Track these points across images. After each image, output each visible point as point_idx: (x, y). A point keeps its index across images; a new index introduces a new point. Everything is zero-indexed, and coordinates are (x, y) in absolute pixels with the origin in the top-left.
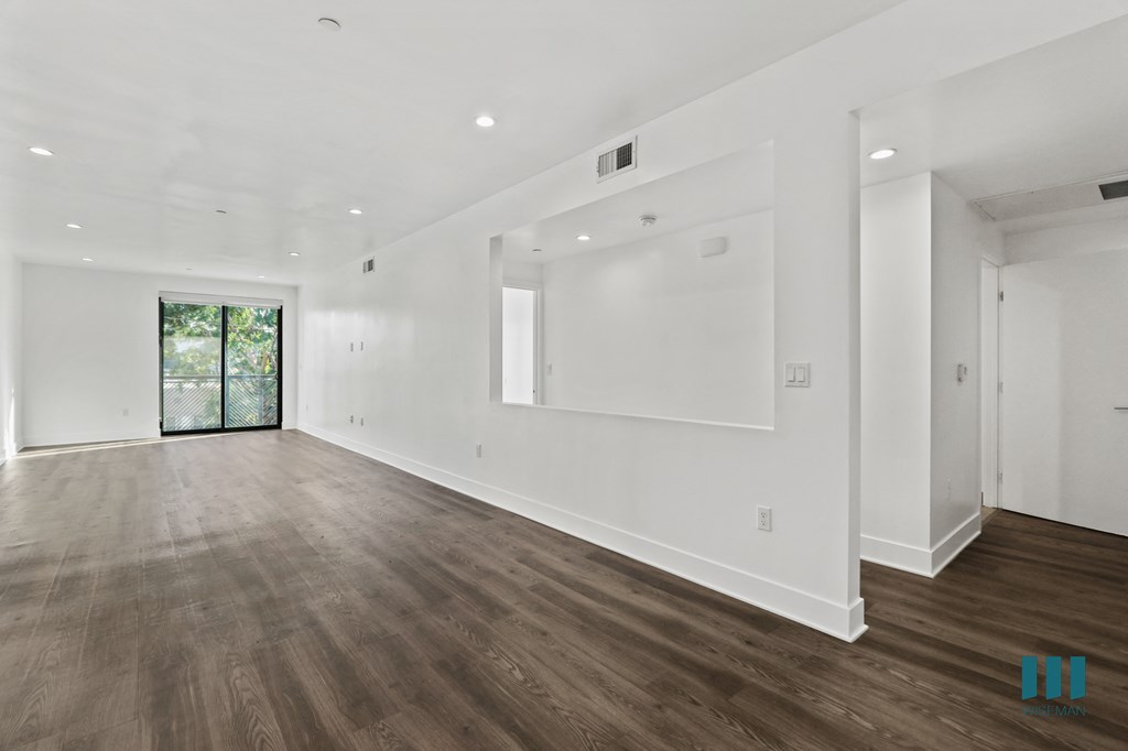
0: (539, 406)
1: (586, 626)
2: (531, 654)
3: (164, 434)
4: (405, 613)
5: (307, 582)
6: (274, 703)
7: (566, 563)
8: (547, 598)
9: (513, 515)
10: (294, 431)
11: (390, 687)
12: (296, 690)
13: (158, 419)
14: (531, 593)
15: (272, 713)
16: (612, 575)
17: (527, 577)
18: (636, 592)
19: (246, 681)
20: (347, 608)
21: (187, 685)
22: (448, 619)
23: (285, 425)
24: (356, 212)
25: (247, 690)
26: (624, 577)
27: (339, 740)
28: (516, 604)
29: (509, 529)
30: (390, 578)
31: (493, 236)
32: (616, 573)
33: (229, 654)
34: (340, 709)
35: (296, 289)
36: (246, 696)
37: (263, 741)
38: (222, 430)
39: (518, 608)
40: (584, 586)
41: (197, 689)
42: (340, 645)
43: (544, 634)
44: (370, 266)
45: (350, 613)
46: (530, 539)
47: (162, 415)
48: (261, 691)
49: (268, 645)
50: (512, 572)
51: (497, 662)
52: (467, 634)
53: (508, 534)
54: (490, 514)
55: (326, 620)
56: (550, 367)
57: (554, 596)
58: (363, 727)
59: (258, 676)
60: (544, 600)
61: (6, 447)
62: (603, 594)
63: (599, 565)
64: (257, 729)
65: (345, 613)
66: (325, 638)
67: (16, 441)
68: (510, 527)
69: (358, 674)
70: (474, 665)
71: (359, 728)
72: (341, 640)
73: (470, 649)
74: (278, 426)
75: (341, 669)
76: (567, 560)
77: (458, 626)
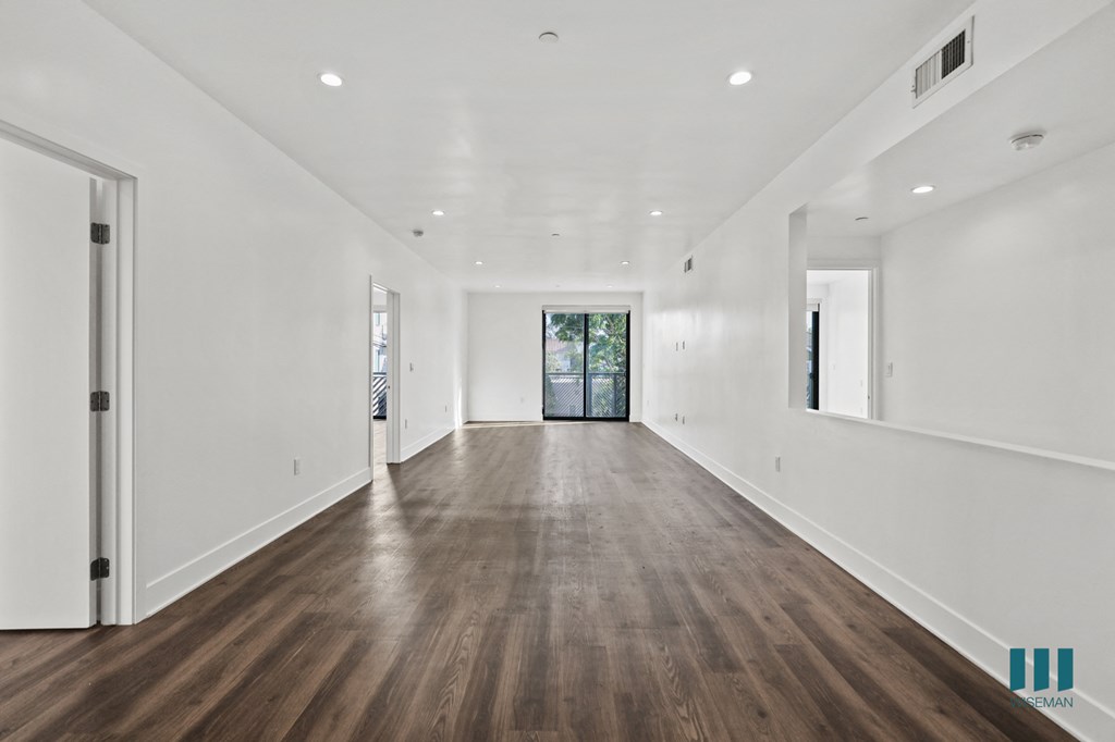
0: (875, 422)
1: (829, 729)
2: (730, 732)
3: (545, 418)
4: (625, 627)
5: (564, 566)
6: (475, 669)
7: (849, 630)
8: (794, 670)
9: (809, 548)
10: (639, 425)
11: (565, 700)
12: (495, 666)
13: (541, 406)
14: (775, 654)
15: (468, 677)
16: (913, 670)
17: (783, 631)
18: (942, 712)
19: (471, 639)
20: (579, 603)
21: (436, 627)
22: (663, 649)
23: (632, 418)
24: (656, 213)
25: (465, 649)
26: (932, 680)
27: (495, 731)
28: (750, 661)
29: (793, 566)
30: (633, 584)
31: (791, 212)
32: (923, 670)
33: (475, 612)
34: (514, 701)
35: (641, 294)
36: (463, 654)
37: (448, 700)
38: (584, 419)
39: (747, 667)
40: (857, 670)
41: (440, 633)
42: (552, 638)
43: (762, 714)
44: (689, 265)
45: (578, 609)
46: (816, 585)
47: (544, 404)
48: (474, 654)
49: (502, 615)
50: (767, 618)
51: (683, 724)
52: (671, 675)
53: (789, 569)
54: (779, 540)
55: (556, 609)
56: (891, 367)
57: (805, 670)
58: (520, 729)
59: (480, 640)
60: (788, 670)
61: (456, 420)
62: (882, 694)
63: (899, 649)
64: (451, 687)
65: (574, 607)
66: (544, 626)
67: (463, 416)
68: (797, 562)
69: (548, 673)
70: (657, 715)
71: (516, 729)
72: (556, 633)
73: (664, 694)
74: (626, 419)
75: (539, 661)
76: (851, 626)
77: (667, 662)
